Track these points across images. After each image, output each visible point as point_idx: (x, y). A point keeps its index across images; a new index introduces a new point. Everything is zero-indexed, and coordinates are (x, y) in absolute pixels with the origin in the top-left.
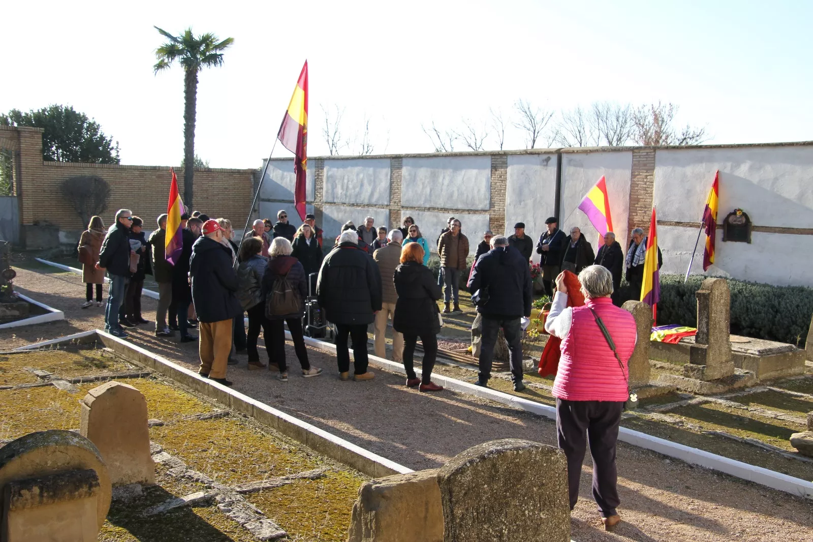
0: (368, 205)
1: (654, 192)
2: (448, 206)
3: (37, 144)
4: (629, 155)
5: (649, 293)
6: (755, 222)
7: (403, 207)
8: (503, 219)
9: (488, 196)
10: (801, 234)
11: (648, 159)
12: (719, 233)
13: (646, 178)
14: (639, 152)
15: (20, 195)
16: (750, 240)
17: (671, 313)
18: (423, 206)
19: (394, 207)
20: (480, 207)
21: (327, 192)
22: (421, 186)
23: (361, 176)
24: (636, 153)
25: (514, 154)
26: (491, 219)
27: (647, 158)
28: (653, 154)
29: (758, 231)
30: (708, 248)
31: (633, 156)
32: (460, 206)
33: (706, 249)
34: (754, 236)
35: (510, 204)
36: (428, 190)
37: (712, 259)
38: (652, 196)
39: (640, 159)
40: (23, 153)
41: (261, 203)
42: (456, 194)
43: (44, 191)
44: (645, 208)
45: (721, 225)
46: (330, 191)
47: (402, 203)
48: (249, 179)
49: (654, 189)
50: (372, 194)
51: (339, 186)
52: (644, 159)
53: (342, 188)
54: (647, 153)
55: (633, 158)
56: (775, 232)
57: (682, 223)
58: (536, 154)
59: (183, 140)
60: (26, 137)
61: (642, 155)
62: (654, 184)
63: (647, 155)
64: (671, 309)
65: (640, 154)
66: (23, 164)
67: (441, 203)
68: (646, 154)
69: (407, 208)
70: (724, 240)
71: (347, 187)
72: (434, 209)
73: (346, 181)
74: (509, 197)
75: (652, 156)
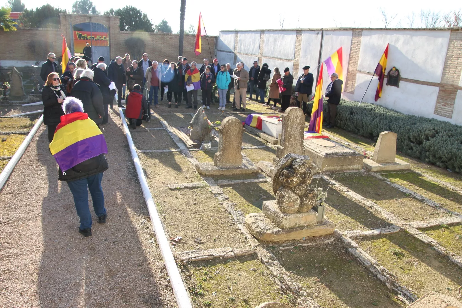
0: (252, 55)
1: (360, 54)
2: (279, 57)
3: (117, 23)
4: (351, 32)
5: (316, 111)
6: (402, 75)
7: (263, 56)
8: (298, 65)
9: (294, 53)
10: (423, 84)
11: (359, 35)
12: (385, 80)
13: (357, 46)
15: (110, 46)
16: (399, 86)
17: (345, 123)
18: (270, 56)
19: (260, 56)
20: (290, 58)
21: (238, 47)
22: (270, 46)
23: (250, 40)
24: (354, 31)
25: (305, 31)
26: (294, 65)
28: (361, 32)
29: (403, 81)
30: (378, 88)
31: (353, 33)
32: (283, 57)
33: (377, 89)
34: (401, 83)
35: (301, 57)
36: (272, 48)
37: (380, 95)
38: (359, 56)
40: (111, 27)
41: (218, 52)
42: (282, 51)
43: (120, 44)
44: (355, 63)
45: (386, 76)
46: (239, 47)
47: (263, 55)
48: (213, 40)
49: (360, 53)
50: (253, 50)
51: (243, 45)
52: (357, 35)
53: (244, 46)
54: (359, 31)
55: (352, 35)
56: (411, 82)
57: (370, 73)
58: (312, 30)
59: (180, 21)
60: (112, 20)
61: (356, 33)
62: (360, 49)
63: (359, 33)
64: (345, 121)
66: (111, 32)
67: (276, 56)
69: (265, 57)
70: (387, 84)
71: (245, 45)
72: (274, 58)
73: (245, 42)
74: (301, 54)
75: (361, 34)
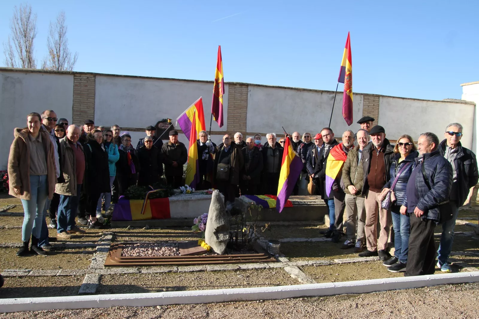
4: (71, 77)
11: (89, 82)
14: (81, 76)
24: (77, 76)
27: (87, 81)
28: (93, 78)
31: (74, 78)
39: (81, 81)
52: (85, 82)
54: (88, 77)
55: (74, 80)
61: (83, 79)
63: (88, 79)
65: (81, 78)
68: (86, 78)
75: (93, 80)
